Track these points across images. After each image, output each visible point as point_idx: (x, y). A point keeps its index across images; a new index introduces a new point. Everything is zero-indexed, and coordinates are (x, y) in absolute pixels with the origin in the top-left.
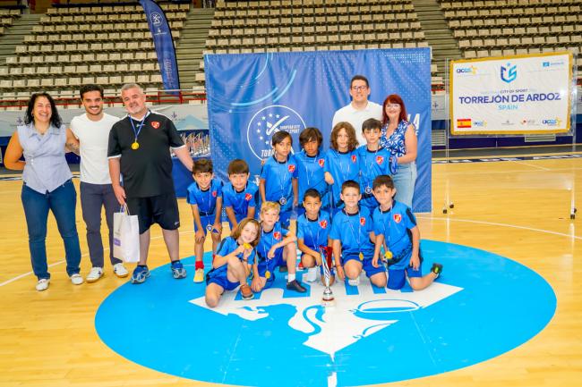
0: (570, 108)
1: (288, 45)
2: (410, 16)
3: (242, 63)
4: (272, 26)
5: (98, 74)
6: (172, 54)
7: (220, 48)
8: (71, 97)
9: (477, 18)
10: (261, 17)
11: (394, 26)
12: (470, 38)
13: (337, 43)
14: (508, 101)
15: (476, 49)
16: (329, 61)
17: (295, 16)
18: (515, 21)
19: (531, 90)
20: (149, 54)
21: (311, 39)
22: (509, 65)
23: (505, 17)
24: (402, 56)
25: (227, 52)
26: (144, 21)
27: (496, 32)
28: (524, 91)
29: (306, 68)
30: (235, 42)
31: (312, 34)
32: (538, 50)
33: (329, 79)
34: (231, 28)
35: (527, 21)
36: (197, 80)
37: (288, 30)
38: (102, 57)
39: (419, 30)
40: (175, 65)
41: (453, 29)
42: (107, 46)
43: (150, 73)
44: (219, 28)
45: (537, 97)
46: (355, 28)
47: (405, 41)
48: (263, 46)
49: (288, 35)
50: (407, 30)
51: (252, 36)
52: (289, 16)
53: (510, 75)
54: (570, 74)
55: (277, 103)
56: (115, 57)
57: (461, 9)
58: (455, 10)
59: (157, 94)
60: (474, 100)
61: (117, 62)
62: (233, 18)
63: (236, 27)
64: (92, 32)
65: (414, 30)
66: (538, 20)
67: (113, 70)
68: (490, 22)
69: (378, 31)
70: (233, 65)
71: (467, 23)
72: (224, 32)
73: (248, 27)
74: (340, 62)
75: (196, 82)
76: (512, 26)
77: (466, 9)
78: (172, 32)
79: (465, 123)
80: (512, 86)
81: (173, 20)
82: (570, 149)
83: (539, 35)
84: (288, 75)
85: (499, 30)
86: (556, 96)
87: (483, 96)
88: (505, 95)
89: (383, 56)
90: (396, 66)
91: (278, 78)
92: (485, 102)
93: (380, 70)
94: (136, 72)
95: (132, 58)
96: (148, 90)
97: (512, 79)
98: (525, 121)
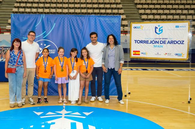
0: (189, 49)
3: (29, 18)
12: (145, 9)
14: (158, 43)
15: (147, 14)
16: (71, 20)
18: (167, 2)
19: (169, 39)
22: (159, 26)
24: (107, 19)
28: (166, 39)
29: (60, 23)
30: (29, 5)
32: (178, 16)
33: (71, 28)
35: (173, 2)
39: (120, 3)
41: (136, 4)
45: (172, 42)
47: (112, 9)
50: (114, 4)
53: (160, 31)
55: (45, 39)
60: (141, 42)
65: (117, 4)
66: (179, 2)
68: (155, 2)
70: (25, 19)
71: (144, 1)
74: (77, 20)
76: (166, 4)
79: (137, 53)
80: (161, 36)
83: (179, 9)
84: (51, 25)
85: (159, 5)
86: (182, 42)
87: (146, 40)
88: (157, 40)
89: (98, 19)
90: (104, 23)
91: (46, 27)
92: (147, 43)
93: (96, 25)
97: (161, 33)
98: (166, 54)
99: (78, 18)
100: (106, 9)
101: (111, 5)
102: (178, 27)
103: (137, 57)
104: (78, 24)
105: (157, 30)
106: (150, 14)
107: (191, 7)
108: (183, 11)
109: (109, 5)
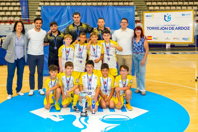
0: (194, 33)
6: (27, 4)
12: (151, 1)
14: (167, 29)
16: (93, 11)
19: (177, 25)
20: (17, 3)
22: (168, 14)
24: (123, 9)
25: (50, 4)
28: (174, 25)
33: (92, 18)
40: (28, 8)
43: (17, 11)
45: (179, 28)
53: (168, 19)
54: (193, 18)
59: (19, 20)
60: (153, 28)
70: (53, 10)
74: (97, 11)
75: (36, 15)
79: (150, 38)
80: (169, 23)
82: (194, 50)
86: (188, 28)
87: (157, 27)
88: (166, 27)
89: (115, 9)
90: (120, 13)
91: (71, 16)
92: (158, 29)
93: (114, 15)
94: (11, 10)
95: (10, 5)
96: (16, 18)
97: (169, 20)
98: (175, 38)
99: (98, 8)
102: (184, 15)
103: (149, 42)
104: (98, 14)
105: (166, 18)
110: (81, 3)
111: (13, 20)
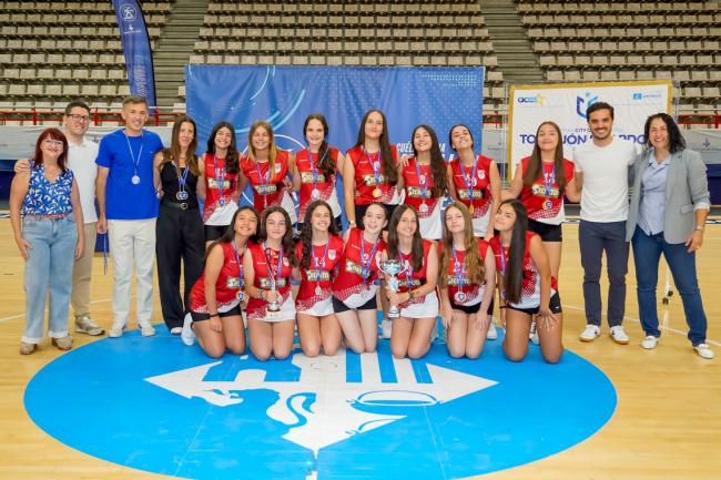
1: (305, 53)
2: (475, 20)
4: (285, 26)
5: (48, 82)
6: (148, 58)
7: (213, 52)
8: (11, 110)
9: (567, 26)
10: (271, 14)
11: (452, 33)
12: (556, 54)
13: (372, 53)
15: (563, 69)
17: (317, 14)
18: (620, 33)
20: (118, 57)
21: (337, 46)
23: (606, 26)
24: (446, 77)
26: (113, 13)
27: (593, 46)
29: (318, 89)
30: (234, 46)
31: (339, 39)
32: (650, 73)
33: (348, 103)
34: (230, 26)
35: (636, 33)
36: (180, 94)
37: (306, 33)
38: (55, 59)
39: (486, 39)
40: (151, 73)
41: (533, 40)
42: (62, 45)
43: (119, 82)
44: (214, 26)
46: (398, 33)
47: (465, 54)
48: (271, 53)
49: (307, 39)
50: (470, 39)
51: (258, 39)
52: (309, 14)
54: (668, 109)
55: (279, 132)
56: (72, 59)
57: (545, 14)
58: (537, 14)
61: (74, 67)
62: (233, 13)
63: (237, 26)
64: (43, 25)
65: (478, 39)
66: (653, 33)
67: (69, 77)
68: (585, 33)
69: (430, 39)
70: (222, 79)
71: (553, 33)
72: (220, 32)
73: (253, 26)
75: (178, 97)
76: (615, 39)
77: (553, 14)
78: (149, 29)
81: (152, 13)
83: (652, 53)
84: (294, 94)
85: (598, 44)
88: (582, 135)
89: (420, 76)
90: (437, 89)
91: (280, 99)
94: (99, 80)
95: (95, 62)
96: (114, 105)
99: (366, 73)
100: (449, 53)
101: (463, 44)
102: (640, 96)
104: (367, 93)
105: (583, 107)
106: (572, 68)
107: (686, 46)
108: (664, 57)
109: (457, 44)
110: (326, 60)
111: (105, 111)
